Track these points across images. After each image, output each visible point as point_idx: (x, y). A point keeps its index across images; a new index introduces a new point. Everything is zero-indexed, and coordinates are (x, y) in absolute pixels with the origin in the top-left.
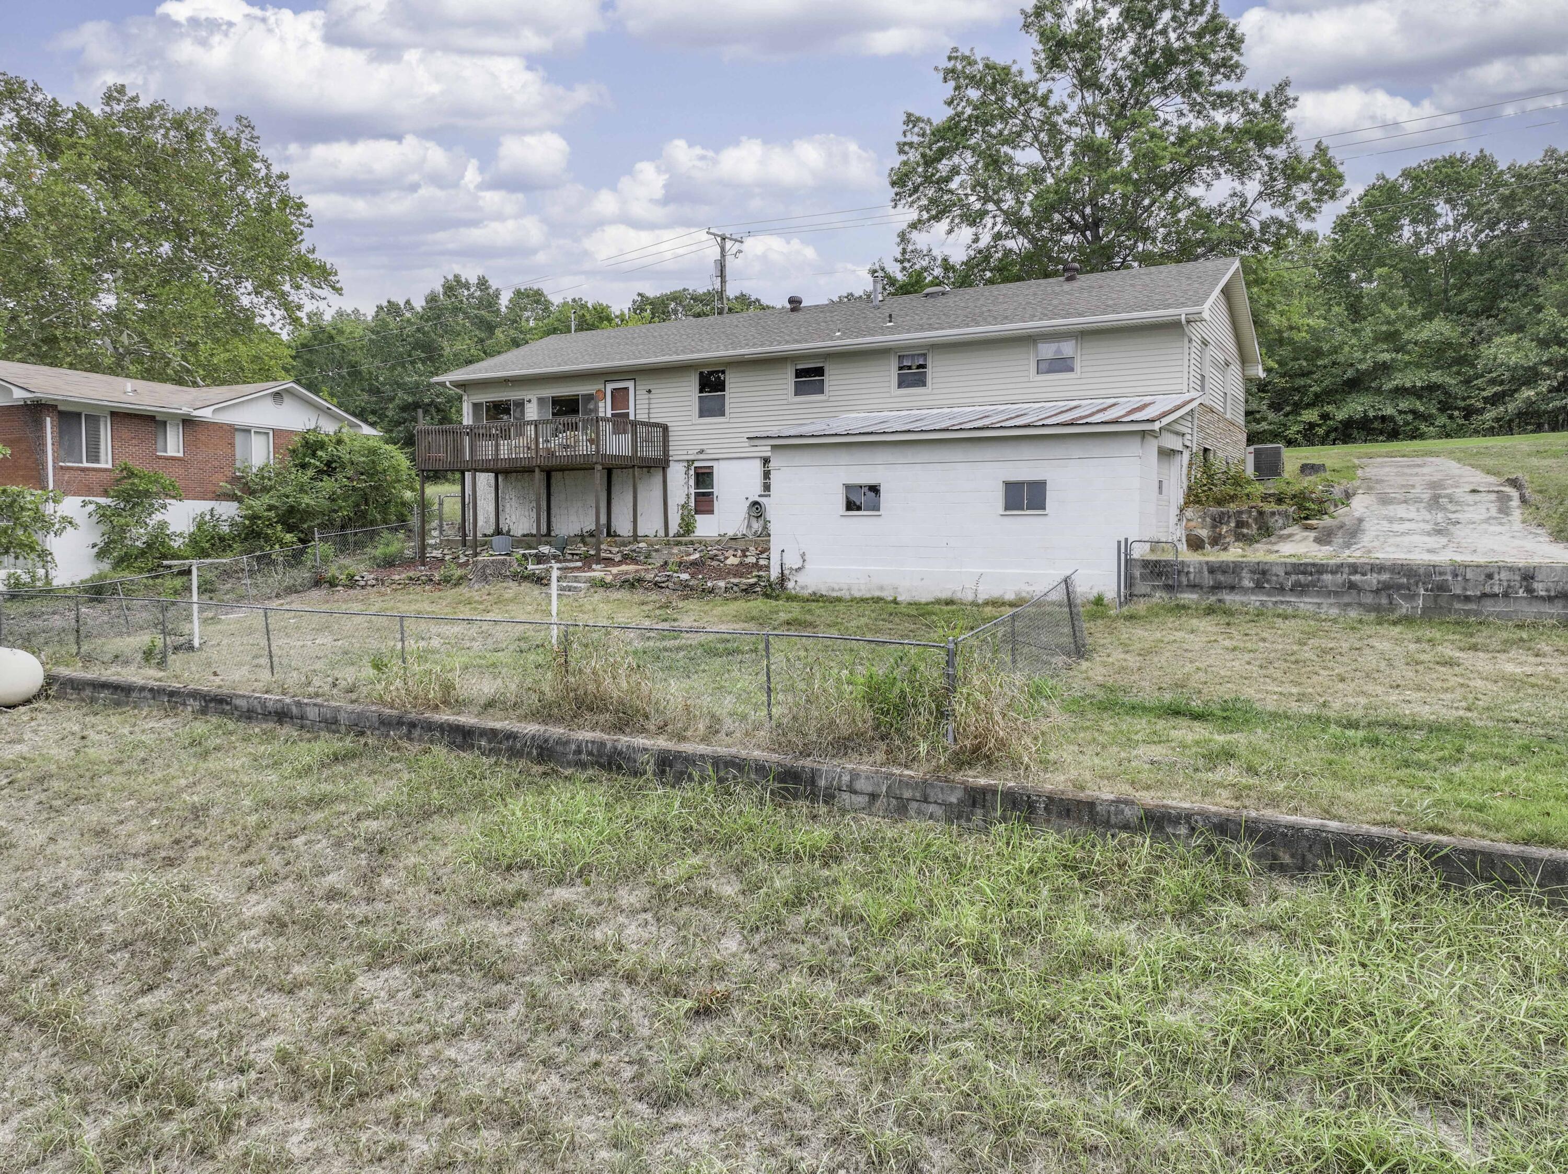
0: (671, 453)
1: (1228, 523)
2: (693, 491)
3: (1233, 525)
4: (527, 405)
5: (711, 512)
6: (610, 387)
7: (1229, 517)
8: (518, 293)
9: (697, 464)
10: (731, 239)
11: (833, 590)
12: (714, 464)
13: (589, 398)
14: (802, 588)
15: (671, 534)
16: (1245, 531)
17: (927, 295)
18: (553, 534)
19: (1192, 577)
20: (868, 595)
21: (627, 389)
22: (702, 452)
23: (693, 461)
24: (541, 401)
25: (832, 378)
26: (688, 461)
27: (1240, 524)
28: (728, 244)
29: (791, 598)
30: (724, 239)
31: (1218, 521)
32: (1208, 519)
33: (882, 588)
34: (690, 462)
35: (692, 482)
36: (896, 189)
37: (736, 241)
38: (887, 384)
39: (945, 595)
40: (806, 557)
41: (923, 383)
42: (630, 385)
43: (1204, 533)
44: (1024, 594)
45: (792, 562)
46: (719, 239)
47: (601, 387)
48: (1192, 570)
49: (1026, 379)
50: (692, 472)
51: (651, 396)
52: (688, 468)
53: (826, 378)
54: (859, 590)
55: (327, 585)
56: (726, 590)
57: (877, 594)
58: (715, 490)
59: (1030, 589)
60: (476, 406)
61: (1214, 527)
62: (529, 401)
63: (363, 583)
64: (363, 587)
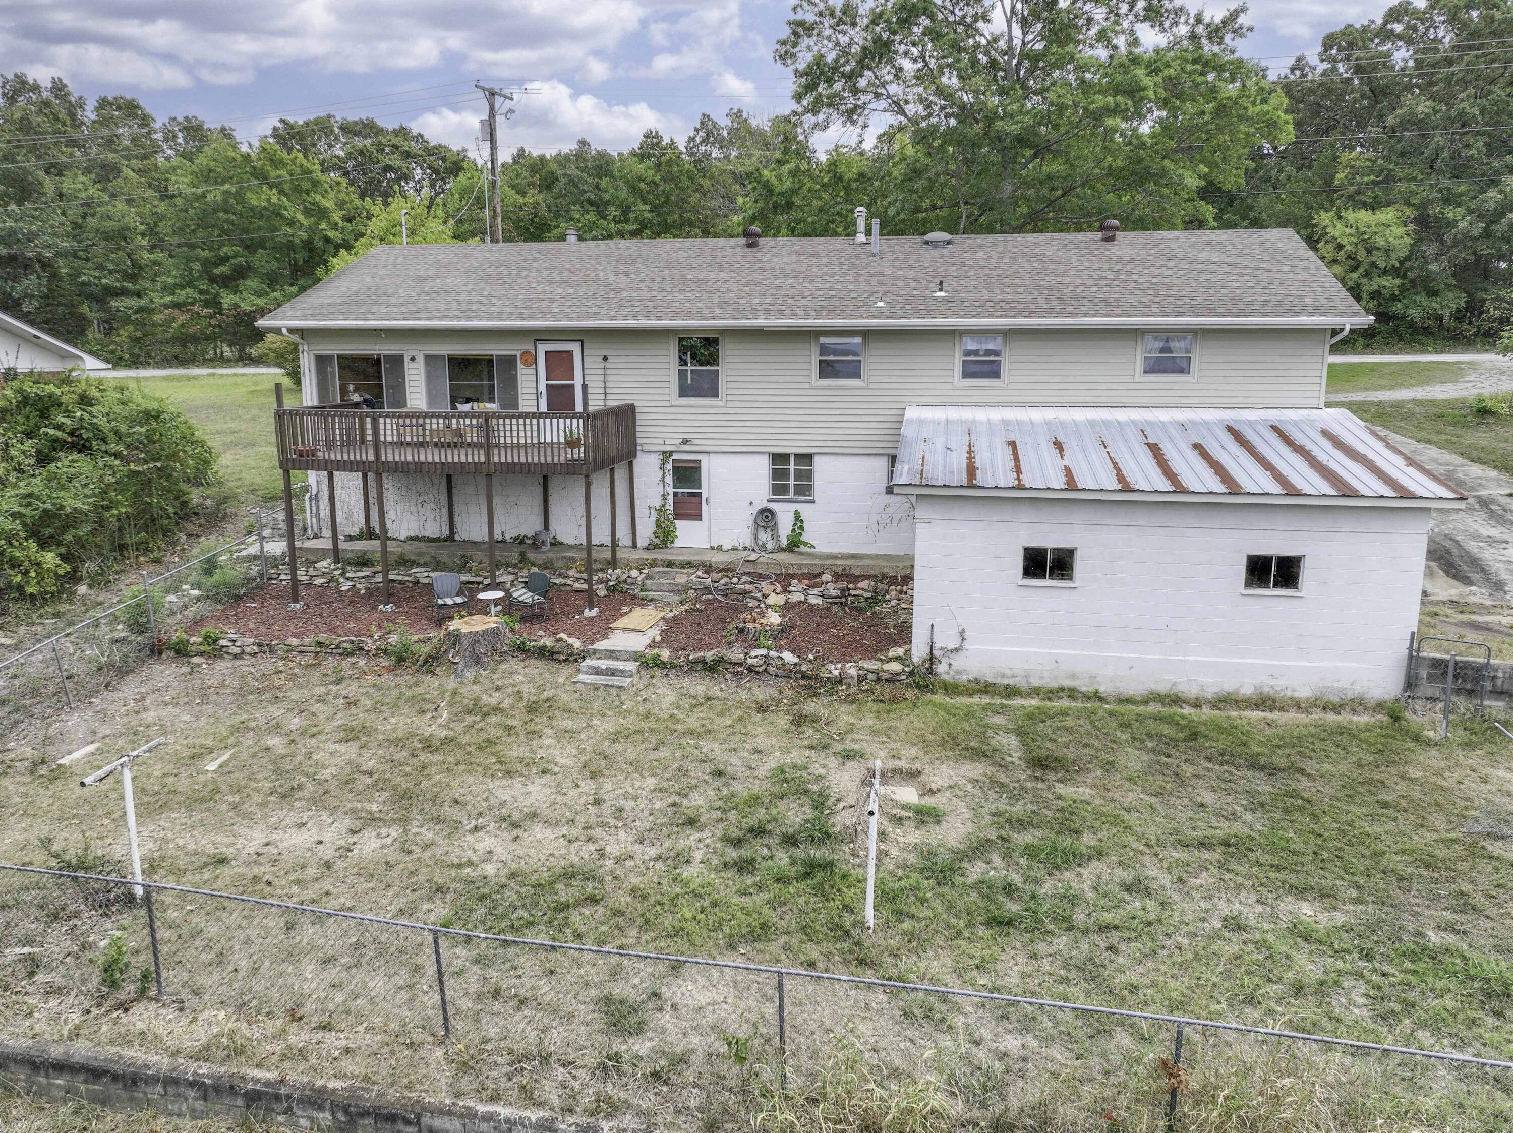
0: (639, 441)
2: (671, 490)
4: (408, 366)
5: (698, 517)
6: (542, 348)
9: (675, 457)
11: (1003, 676)
12: (703, 458)
13: (509, 362)
14: (958, 672)
15: (642, 542)
17: (927, 243)
18: (457, 537)
19: (1499, 682)
20: (1054, 685)
21: (570, 354)
22: (685, 442)
23: (671, 453)
24: (430, 359)
25: (872, 360)
26: (664, 453)
28: (498, 100)
29: (952, 689)
30: (493, 94)
33: (1073, 676)
34: (666, 455)
35: (669, 479)
37: (506, 97)
38: (949, 373)
39: (1162, 688)
40: (966, 635)
41: (996, 374)
42: (575, 348)
44: (1266, 690)
45: (945, 640)
46: (487, 94)
47: (530, 348)
48: (1500, 674)
49: (1130, 379)
50: (669, 466)
51: (608, 365)
52: (664, 462)
53: (863, 359)
54: (1041, 678)
55: (172, 654)
56: (862, 679)
57: (1067, 683)
58: (704, 491)
59: (1273, 682)
60: (322, 361)
62: (413, 359)
63: (237, 650)
64: (236, 657)
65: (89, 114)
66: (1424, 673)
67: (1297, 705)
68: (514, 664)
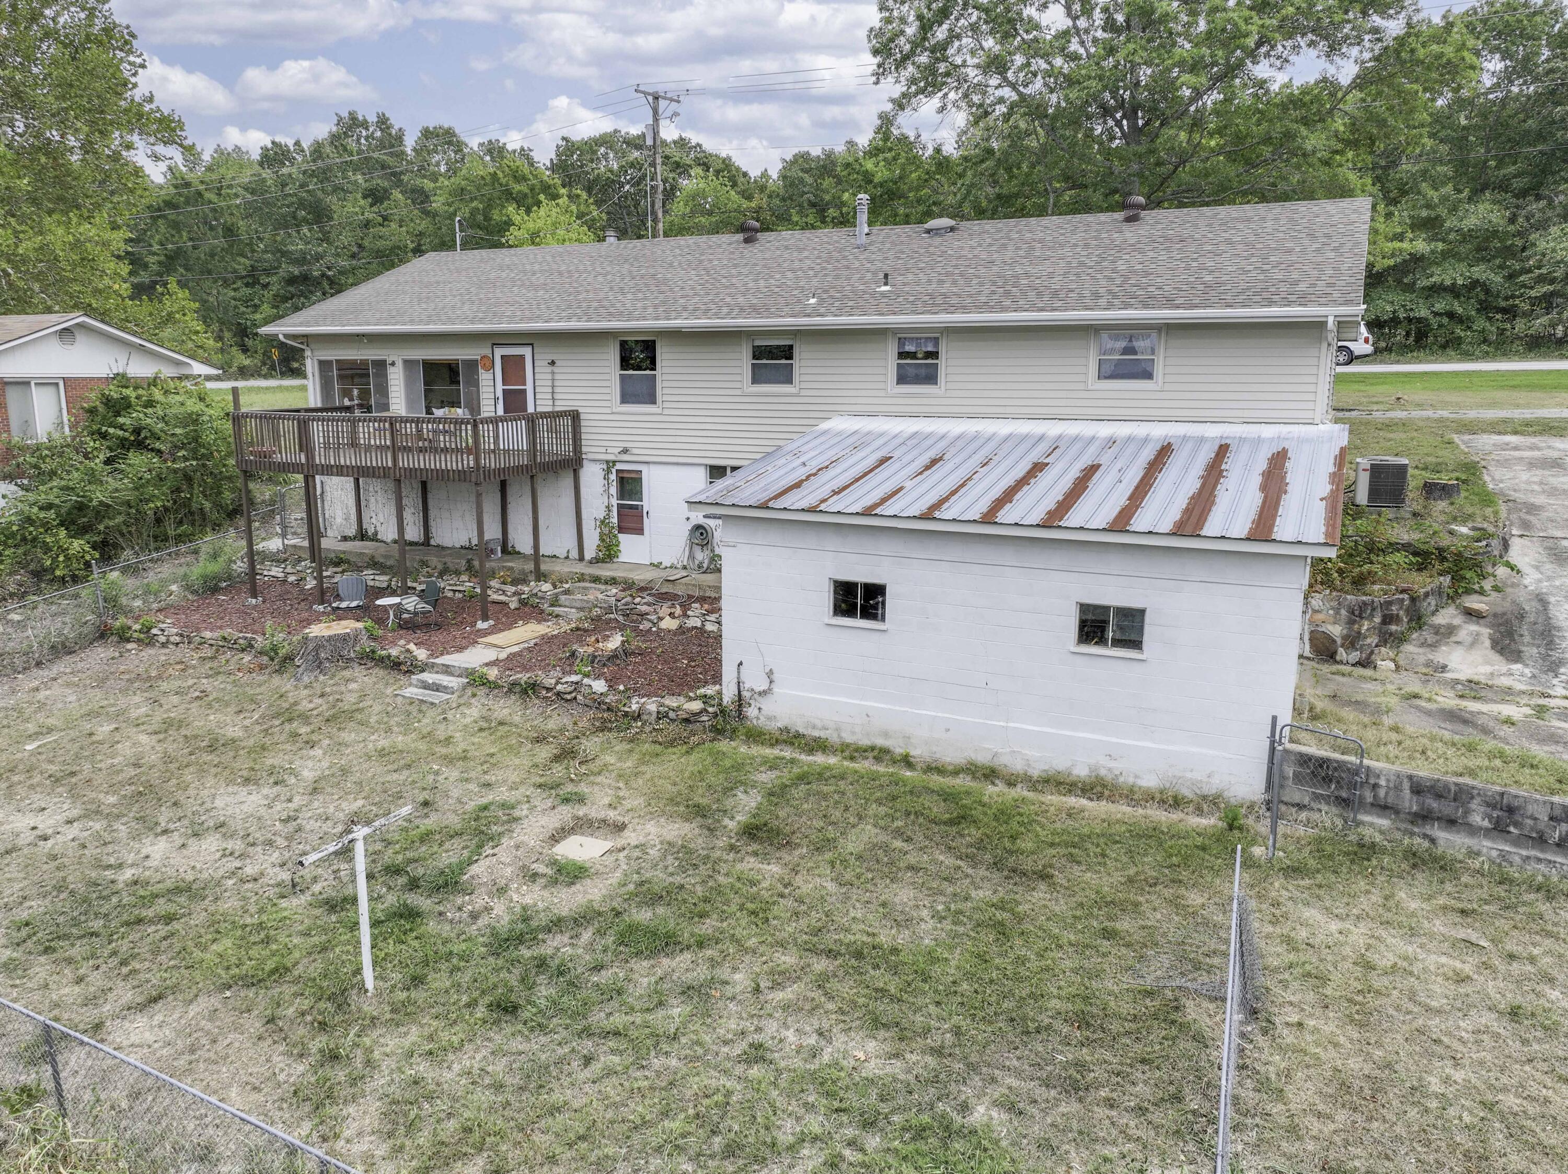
0: (584, 449)
1: (1372, 616)
2: (614, 502)
3: (1378, 620)
4: (391, 370)
5: (640, 531)
6: (499, 352)
7: (1373, 609)
8: (427, 134)
9: (619, 466)
10: (665, 98)
11: (814, 727)
12: (643, 468)
13: (472, 365)
14: (769, 718)
15: (589, 554)
16: (1393, 628)
17: (928, 231)
18: (432, 542)
19: (1382, 793)
20: (865, 742)
21: (522, 358)
22: (625, 451)
23: (614, 462)
24: (408, 363)
25: (803, 363)
26: (607, 462)
27: (1388, 619)
28: (662, 104)
29: (756, 736)
30: (656, 98)
31: (1357, 613)
32: (1343, 612)
33: (886, 735)
34: (610, 464)
35: (613, 490)
36: (878, 59)
37: (672, 100)
38: (882, 378)
39: (982, 758)
40: (775, 677)
41: (933, 380)
42: (526, 352)
43: (1336, 631)
44: (1103, 772)
45: (754, 681)
46: (650, 98)
47: (488, 352)
48: (1383, 782)
49: (1082, 386)
50: (613, 477)
51: (556, 370)
52: (608, 471)
53: (796, 362)
54: (853, 733)
55: (115, 639)
56: (660, 716)
57: (880, 742)
58: (646, 504)
59: (1112, 764)
60: (324, 366)
61: (1351, 622)
62: (393, 364)
63: (162, 639)
64: (164, 645)
65: (410, 143)
66: (1290, 771)
67: (1132, 795)
68: (358, 671)
